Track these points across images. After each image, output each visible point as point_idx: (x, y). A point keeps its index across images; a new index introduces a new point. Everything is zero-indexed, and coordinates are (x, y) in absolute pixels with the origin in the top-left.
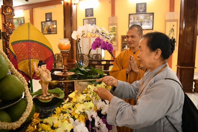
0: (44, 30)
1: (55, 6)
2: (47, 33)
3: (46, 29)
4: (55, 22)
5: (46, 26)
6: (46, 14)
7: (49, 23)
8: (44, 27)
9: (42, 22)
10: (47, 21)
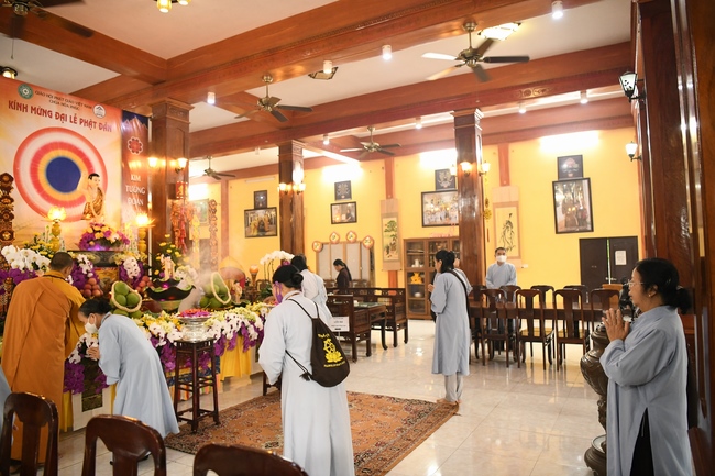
1: (275, 177)
4: (274, 210)
6: (256, 194)
9: (246, 211)
10: (257, 208)
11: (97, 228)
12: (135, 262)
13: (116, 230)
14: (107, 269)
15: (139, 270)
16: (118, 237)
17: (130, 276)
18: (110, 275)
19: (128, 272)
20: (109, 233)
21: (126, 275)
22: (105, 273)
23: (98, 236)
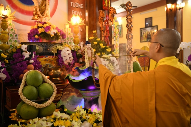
0: (143, 37)
1: (157, 9)
2: (146, 40)
3: (145, 36)
4: (156, 27)
5: (146, 33)
6: (146, 19)
7: (149, 29)
8: (143, 34)
9: (140, 29)
10: (146, 27)
11: (40, 25)
12: (70, 52)
13: (55, 26)
14: (48, 57)
15: (72, 58)
16: (56, 31)
17: (66, 63)
18: (51, 61)
19: (64, 60)
20: (48, 28)
21: (63, 61)
22: (47, 60)
23: (40, 30)
